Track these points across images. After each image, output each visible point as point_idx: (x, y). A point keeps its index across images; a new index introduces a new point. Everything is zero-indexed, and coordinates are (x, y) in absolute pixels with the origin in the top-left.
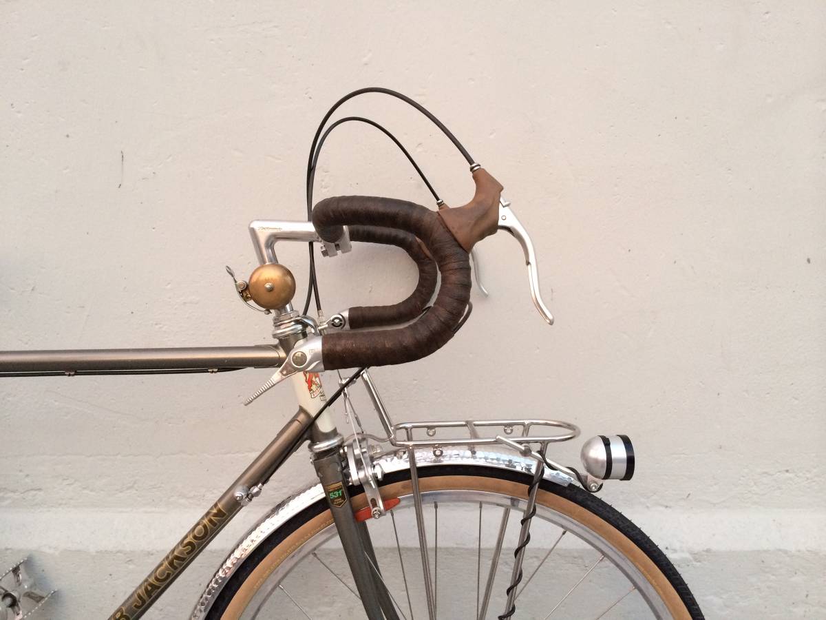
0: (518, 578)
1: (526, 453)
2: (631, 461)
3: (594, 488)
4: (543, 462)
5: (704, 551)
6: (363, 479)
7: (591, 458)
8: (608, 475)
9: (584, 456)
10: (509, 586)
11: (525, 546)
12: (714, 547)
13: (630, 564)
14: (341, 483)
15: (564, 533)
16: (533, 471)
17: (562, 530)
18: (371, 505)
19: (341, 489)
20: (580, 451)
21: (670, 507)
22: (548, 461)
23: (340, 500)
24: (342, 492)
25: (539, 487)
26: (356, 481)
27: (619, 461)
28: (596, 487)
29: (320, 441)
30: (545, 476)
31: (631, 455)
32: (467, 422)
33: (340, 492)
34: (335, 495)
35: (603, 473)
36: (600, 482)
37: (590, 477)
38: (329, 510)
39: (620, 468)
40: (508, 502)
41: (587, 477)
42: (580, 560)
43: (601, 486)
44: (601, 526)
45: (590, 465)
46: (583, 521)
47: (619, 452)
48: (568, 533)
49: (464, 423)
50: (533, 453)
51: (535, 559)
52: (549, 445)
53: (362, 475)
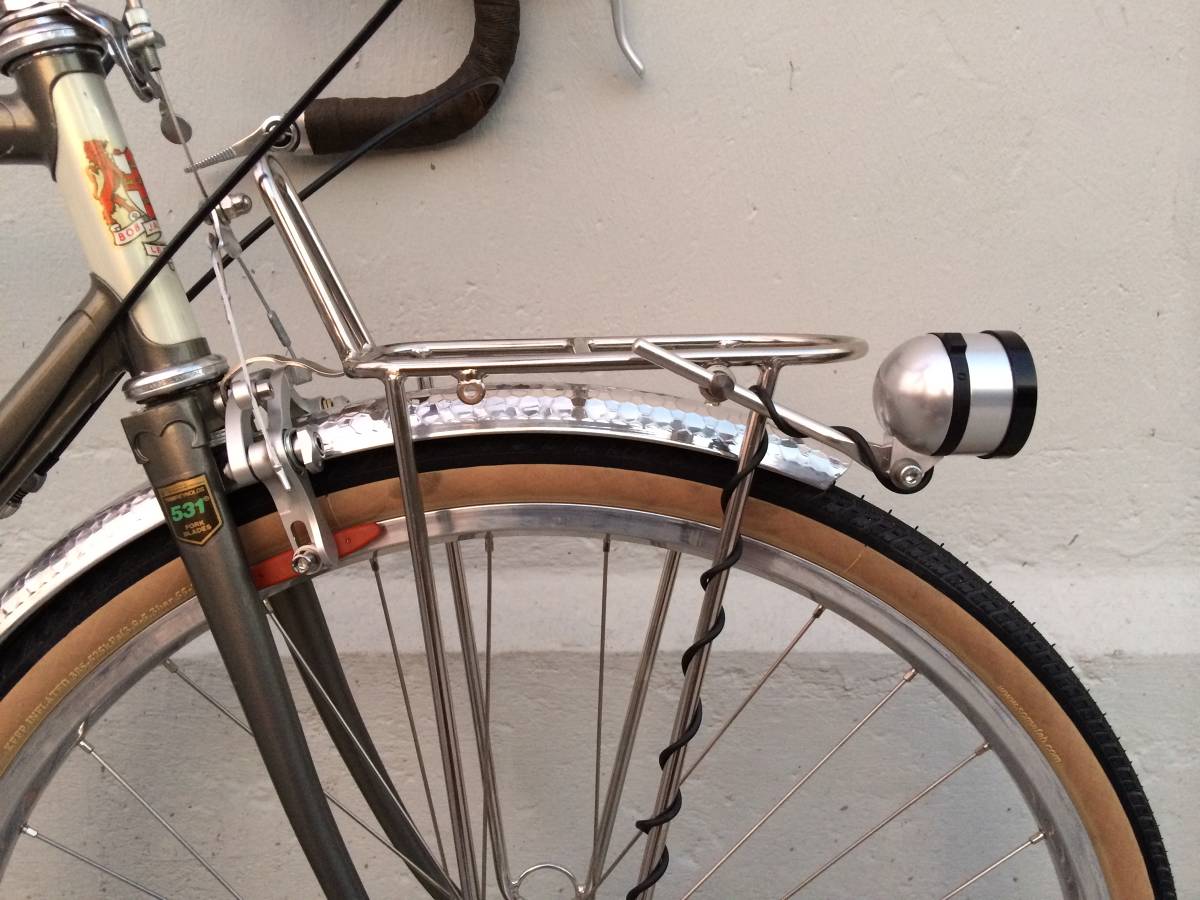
0: (690, 723)
1: (717, 392)
2: (1024, 401)
3: (909, 479)
4: (765, 417)
5: (1106, 655)
6: (261, 468)
7: (904, 396)
8: (951, 444)
9: (884, 395)
10: (666, 744)
11: (710, 641)
12: (1129, 646)
13: (982, 687)
14: (202, 480)
15: (817, 614)
16: (736, 449)
17: (814, 606)
18: (292, 540)
19: (205, 493)
20: (872, 381)
21: (1032, 564)
22: (781, 411)
23: (202, 526)
24: (208, 505)
25: (751, 493)
26: (242, 473)
27: (991, 399)
28: (914, 475)
29: (150, 368)
30: (769, 460)
31: (1025, 383)
32: (571, 340)
33: (200, 503)
34: (185, 511)
35: (939, 437)
36: (926, 462)
37: (900, 450)
38: (178, 561)
39: (990, 422)
40: (674, 535)
41: (889, 451)
42: (836, 676)
43: (929, 474)
44: (915, 596)
45: (899, 416)
46: (868, 581)
47: (991, 374)
48: (827, 613)
49: (564, 343)
50: (737, 389)
51: (734, 675)
52: (784, 370)
53: (257, 456)
